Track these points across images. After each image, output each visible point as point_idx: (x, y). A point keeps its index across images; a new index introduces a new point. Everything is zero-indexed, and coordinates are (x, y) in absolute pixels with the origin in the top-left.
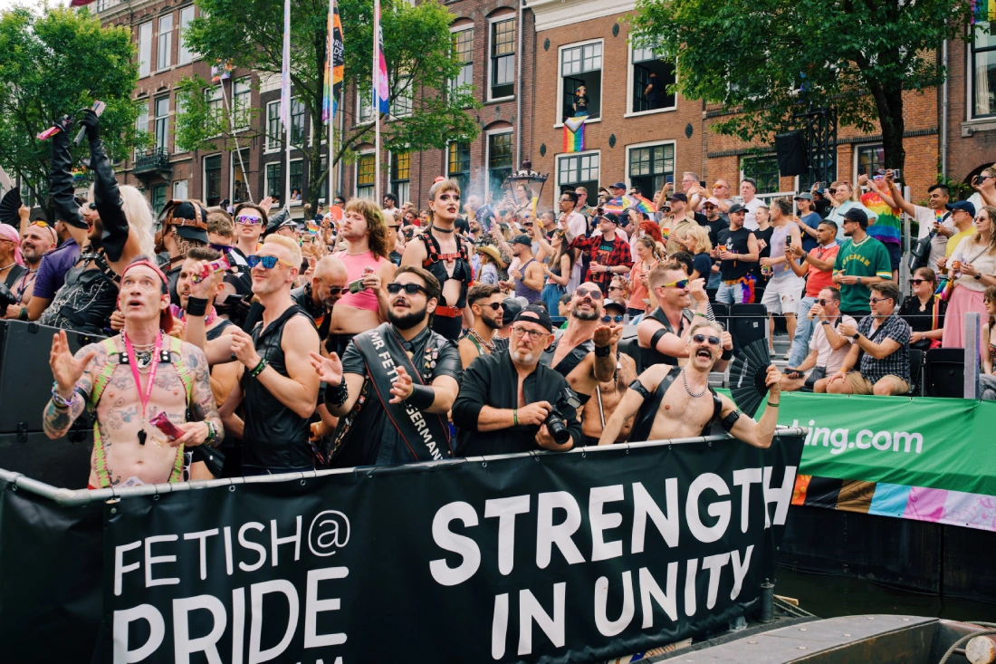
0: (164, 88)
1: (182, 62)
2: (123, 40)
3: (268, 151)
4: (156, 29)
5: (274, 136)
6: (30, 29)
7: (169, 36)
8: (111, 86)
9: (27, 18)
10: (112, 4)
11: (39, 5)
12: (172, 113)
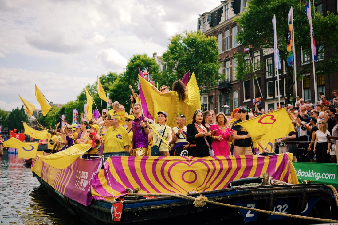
0: (228, 57)
1: (233, 47)
2: (213, 41)
3: (267, 77)
4: (223, 36)
5: (270, 71)
6: (181, 41)
7: (229, 38)
8: (210, 59)
9: (180, 37)
10: (208, 29)
11: (184, 32)
12: (231, 66)
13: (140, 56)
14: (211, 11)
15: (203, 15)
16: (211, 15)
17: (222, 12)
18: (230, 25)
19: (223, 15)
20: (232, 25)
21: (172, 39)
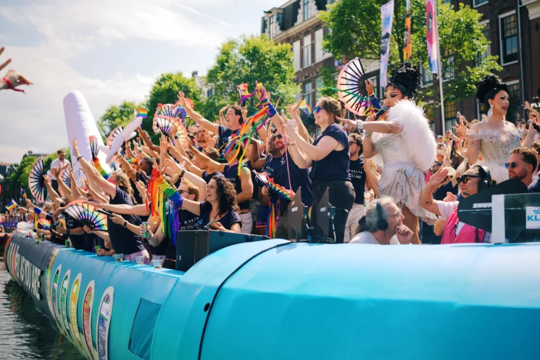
0: (308, 76)
1: (317, 61)
2: (286, 51)
4: (302, 44)
6: (236, 51)
7: (310, 47)
9: (234, 45)
10: (278, 34)
11: (241, 37)
12: (314, 90)
13: (172, 74)
14: (282, 6)
15: (269, 12)
16: (281, 12)
17: (299, 7)
18: (312, 27)
19: (300, 11)
20: (314, 27)
21: (221, 47)
